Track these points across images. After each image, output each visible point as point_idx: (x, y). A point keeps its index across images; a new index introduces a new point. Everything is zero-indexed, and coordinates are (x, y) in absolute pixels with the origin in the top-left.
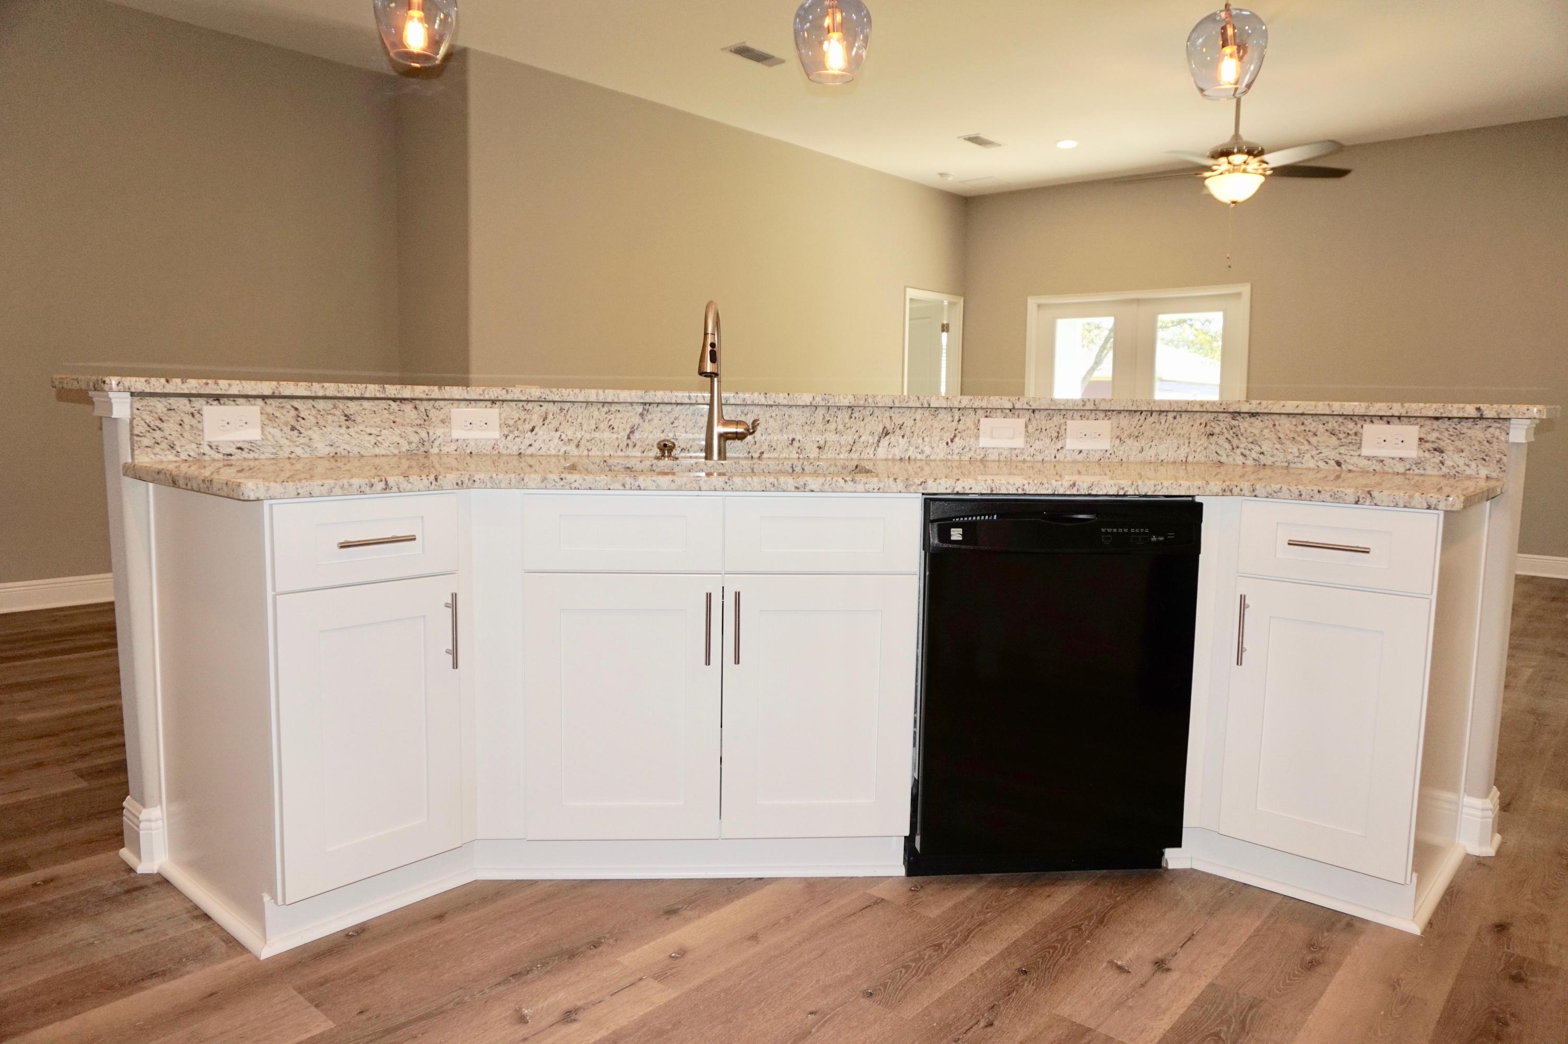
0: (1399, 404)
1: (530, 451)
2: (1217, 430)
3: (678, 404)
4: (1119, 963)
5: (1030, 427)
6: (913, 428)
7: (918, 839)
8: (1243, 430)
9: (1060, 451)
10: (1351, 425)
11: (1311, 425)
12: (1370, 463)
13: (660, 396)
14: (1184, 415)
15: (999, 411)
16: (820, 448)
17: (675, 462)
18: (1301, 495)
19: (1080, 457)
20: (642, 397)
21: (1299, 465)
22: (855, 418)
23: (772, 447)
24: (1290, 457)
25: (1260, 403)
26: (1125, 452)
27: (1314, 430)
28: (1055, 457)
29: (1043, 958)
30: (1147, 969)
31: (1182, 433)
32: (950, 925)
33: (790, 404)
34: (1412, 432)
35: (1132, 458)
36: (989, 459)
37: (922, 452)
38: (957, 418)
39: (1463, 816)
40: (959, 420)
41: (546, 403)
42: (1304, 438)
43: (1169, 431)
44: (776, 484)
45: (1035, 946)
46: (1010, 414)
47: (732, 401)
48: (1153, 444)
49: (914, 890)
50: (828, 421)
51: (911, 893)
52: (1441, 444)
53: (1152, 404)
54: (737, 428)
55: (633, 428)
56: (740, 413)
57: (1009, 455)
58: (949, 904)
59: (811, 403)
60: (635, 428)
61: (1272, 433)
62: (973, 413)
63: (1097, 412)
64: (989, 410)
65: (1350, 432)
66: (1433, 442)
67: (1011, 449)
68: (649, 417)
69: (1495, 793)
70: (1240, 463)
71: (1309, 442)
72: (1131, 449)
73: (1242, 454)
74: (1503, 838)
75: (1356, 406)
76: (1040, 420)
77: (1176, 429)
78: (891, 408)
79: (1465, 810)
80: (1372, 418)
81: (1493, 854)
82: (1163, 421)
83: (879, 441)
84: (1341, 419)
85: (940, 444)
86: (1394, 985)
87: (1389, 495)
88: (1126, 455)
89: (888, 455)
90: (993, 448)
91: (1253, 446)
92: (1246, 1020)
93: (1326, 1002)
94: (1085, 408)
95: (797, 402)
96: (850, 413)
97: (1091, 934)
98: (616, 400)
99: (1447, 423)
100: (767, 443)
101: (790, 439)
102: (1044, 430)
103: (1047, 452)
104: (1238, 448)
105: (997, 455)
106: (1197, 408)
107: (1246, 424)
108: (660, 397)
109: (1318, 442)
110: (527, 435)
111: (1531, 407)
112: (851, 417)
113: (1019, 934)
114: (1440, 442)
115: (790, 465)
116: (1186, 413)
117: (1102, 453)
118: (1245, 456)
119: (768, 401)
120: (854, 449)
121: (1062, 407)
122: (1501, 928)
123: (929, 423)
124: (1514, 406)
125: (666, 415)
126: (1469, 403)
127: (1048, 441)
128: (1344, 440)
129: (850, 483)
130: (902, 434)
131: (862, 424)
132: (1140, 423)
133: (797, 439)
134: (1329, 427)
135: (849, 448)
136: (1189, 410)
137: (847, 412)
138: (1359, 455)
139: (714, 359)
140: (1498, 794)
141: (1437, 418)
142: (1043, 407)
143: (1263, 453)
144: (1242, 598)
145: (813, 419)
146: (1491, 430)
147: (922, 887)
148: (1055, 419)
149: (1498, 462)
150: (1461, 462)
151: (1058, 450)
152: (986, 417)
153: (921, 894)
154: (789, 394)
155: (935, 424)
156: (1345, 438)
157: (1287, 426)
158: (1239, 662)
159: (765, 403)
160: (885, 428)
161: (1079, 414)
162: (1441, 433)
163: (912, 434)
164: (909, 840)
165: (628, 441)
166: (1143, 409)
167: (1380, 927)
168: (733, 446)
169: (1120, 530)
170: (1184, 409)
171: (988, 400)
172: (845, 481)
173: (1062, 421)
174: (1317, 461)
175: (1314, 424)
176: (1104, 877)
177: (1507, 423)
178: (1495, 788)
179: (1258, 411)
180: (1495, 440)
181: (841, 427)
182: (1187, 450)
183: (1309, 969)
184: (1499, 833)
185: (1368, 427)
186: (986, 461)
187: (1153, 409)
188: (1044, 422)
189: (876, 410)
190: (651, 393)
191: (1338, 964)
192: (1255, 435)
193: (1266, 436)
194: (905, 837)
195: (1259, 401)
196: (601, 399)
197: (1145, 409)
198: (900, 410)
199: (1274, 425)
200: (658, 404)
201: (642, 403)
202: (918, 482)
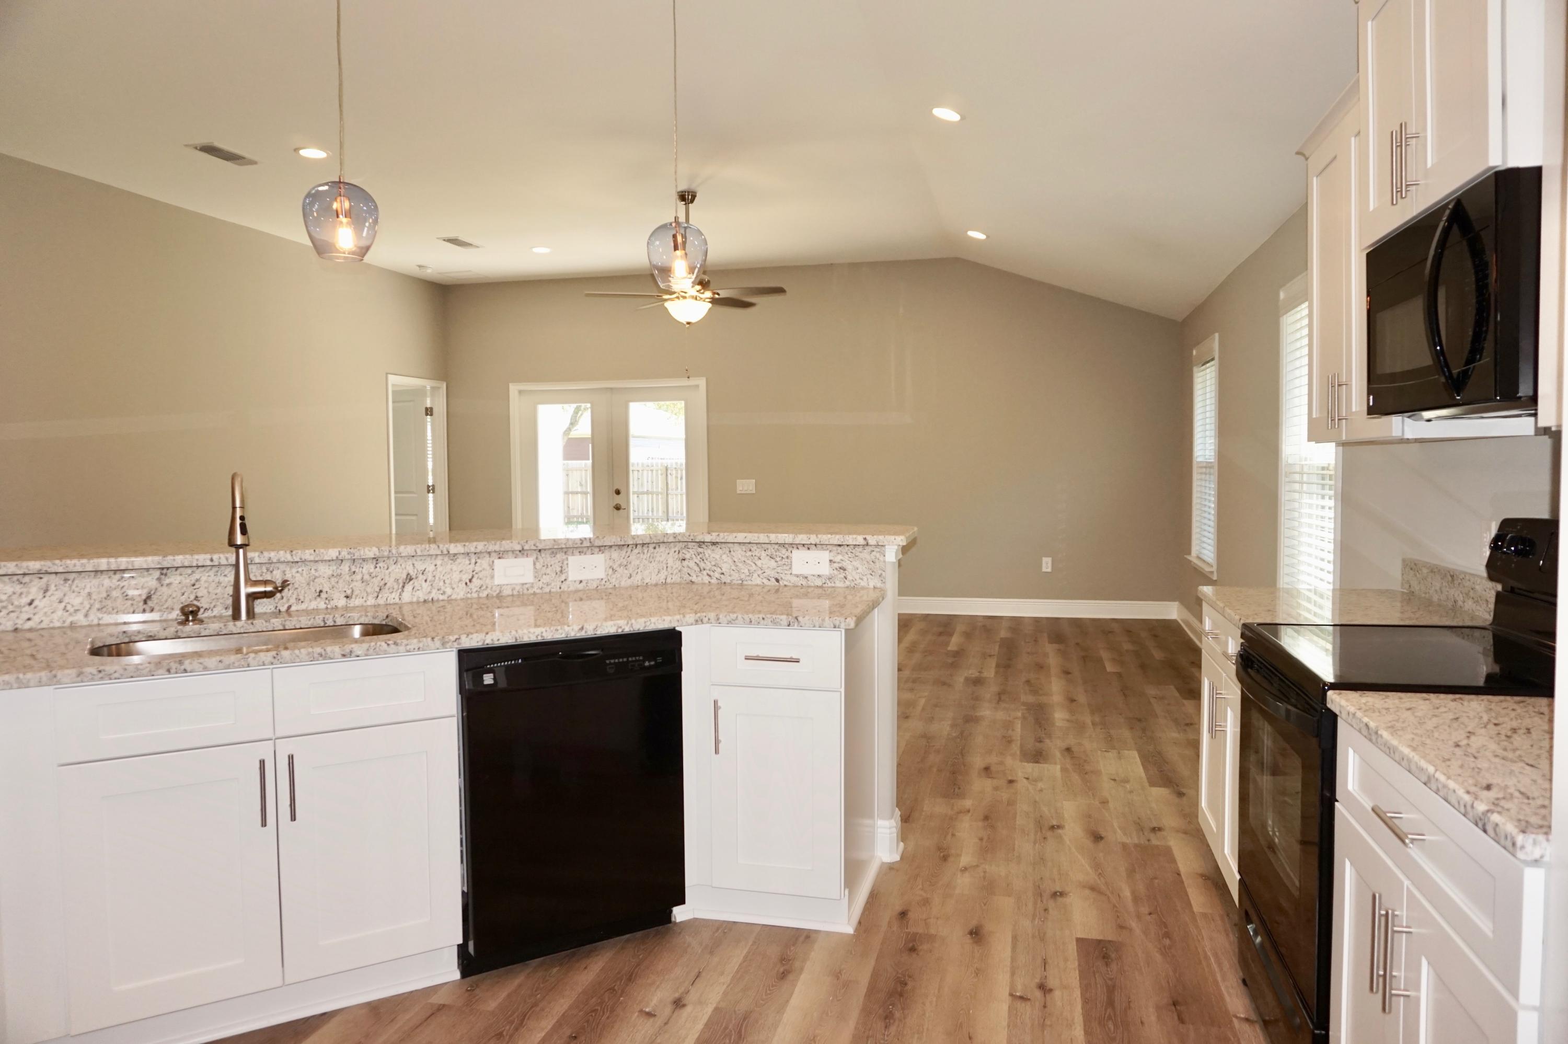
0: (815, 535)
1: (29, 625)
2: (688, 556)
3: (198, 567)
4: (647, 1010)
5: (538, 564)
6: (434, 573)
7: (471, 945)
8: (707, 555)
9: (564, 582)
10: (784, 551)
11: (757, 552)
12: (798, 579)
13: (179, 560)
14: (661, 545)
15: (510, 553)
16: (347, 597)
17: (202, 626)
18: (751, 622)
19: (581, 586)
20: (159, 563)
21: (750, 583)
22: (380, 568)
23: (299, 600)
24: (743, 576)
25: (718, 535)
26: (617, 579)
27: (759, 555)
28: (560, 588)
29: (588, 1021)
30: (668, 1010)
31: (661, 560)
32: (507, 1014)
33: (317, 559)
34: (825, 556)
35: (623, 584)
36: (504, 594)
37: (444, 593)
38: (473, 561)
39: (879, 835)
40: (476, 563)
41: (47, 575)
42: (752, 561)
43: (651, 559)
44: (323, 654)
45: (580, 1014)
46: (520, 554)
47: (257, 560)
48: (639, 570)
49: (471, 990)
50: (354, 572)
51: (467, 995)
52: (844, 564)
53: (636, 539)
54: (265, 587)
55: (150, 593)
56: (265, 571)
57: (521, 590)
58: (503, 995)
59: (337, 557)
60: (152, 592)
61: (729, 558)
62: (487, 556)
63: (593, 548)
64: (501, 553)
65: (784, 557)
66: (839, 563)
67: (523, 584)
68: (167, 581)
69: (898, 813)
70: (707, 582)
71: (756, 564)
72: (622, 576)
73: (708, 575)
74: (905, 845)
75: (786, 537)
76: (546, 558)
77: (656, 557)
78: (413, 556)
79: (879, 830)
80: (797, 546)
81: (899, 859)
82: (646, 551)
83: (403, 587)
84: (776, 547)
85: (460, 585)
86: (837, 975)
87: (809, 620)
88: (618, 581)
89: (412, 598)
90: (507, 585)
91: (715, 568)
92: (741, 1032)
93: (795, 1001)
94: (583, 546)
95: (324, 557)
96: (375, 564)
97: (623, 992)
98: (130, 567)
99: (847, 548)
100: (294, 596)
101: (318, 591)
102: (549, 566)
103: (553, 584)
104: (704, 570)
105: (510, 590)
106: (671, 539)
107: (709, 552)
108: (180, 562)
109: (762, 564)
110: (24, 609)
111: (896, 537)
112: (376, 567)
113: (566, 1007)
114: (843, 562)
115: (322, 619)
116: (663, 544)
117: (598, 581)
118: (710, 576)
119: (295, 558)
120: (380, 596)
121: (564, 546)
122: (903, 914)
123: (449, 567)
124: (886, 536)
125: (185, 578)
126: (859, 534)
127: (554, 575)
128: (779, 563)
129: (393, 646)
130: (425, 579)
131: (387, 572)
132: (628, 554)
133: (324, 590)
134: (769, 552)
135: (376, 595)
136: (665, 541)
137: (372, 563)
138: (791, 574)
139: (244, 531)
140: (899, 813)
141: (840, 545)
142: (548, 547)
143: (723, 574)
144: (715, 702)
145: (339, 571)
146: (874, 553)
147: (477, 985)
148: (558, 556)
149: (880, 576)
150: (857, 577)
151: (562, 582)
152: (499, 558)
153: (477, 991)
154: (315, 551)
155: (455, 568)
156: (780, 560)
157: (739, 552)
158: (717, 752)
159: (292, 560)
160: (408, 574)
161: (578, 550)
162: (843, 556)
163: (433, 579)
164: (462, 949)
165: (145, 606)
166: (629, 543)
167: (828, 934)
168: (262, 606)
169: (621, 660)
170: (661, 541)
171: (501, 545)
172: (388, 645)
173: (565, 557)
174: (762, 579)
175: (758, 550)
176: (628, 941)
177: (883, 548)
178: (897, 809)
179: (718, 541)
180: (877, 560)
181: (367, 577)
182: (666, 573)
183: (782, 978)
184: (902, 841)
185: (795, 552)
186: (502, 596)
187: (638, 543)
188: (549, 559)
189: (399, 559)
190: (170, 558)
191: (802, 969)
192: (716, 560)
193: (725, 561)
194: (458, 945)
195: (717, 534)
196: (113, 567)
197: (631, 543)
198: (423, 558)
199: (730, 551)
200: (177, 568)
201: (160, 568)
202: (452, 638)
